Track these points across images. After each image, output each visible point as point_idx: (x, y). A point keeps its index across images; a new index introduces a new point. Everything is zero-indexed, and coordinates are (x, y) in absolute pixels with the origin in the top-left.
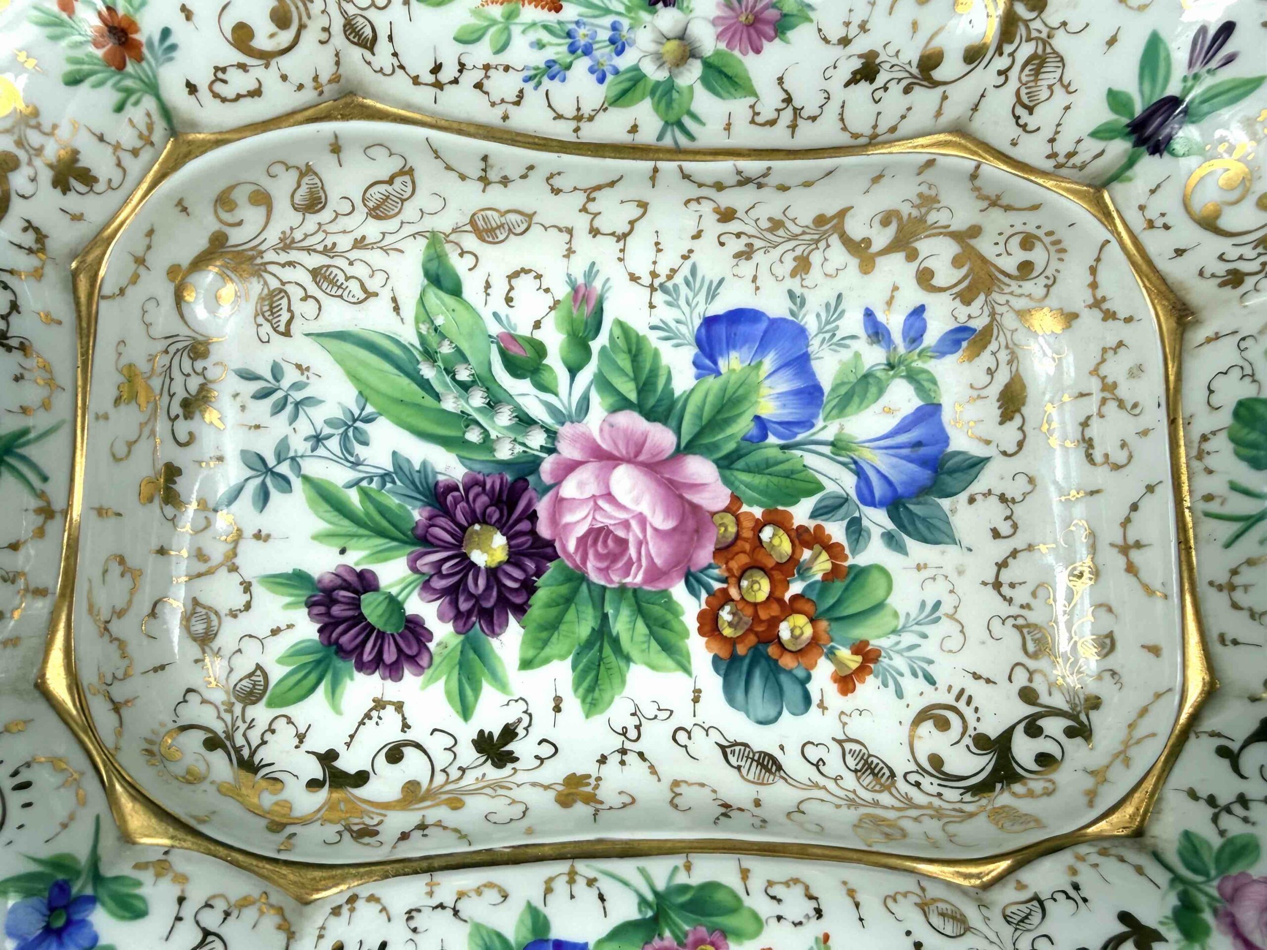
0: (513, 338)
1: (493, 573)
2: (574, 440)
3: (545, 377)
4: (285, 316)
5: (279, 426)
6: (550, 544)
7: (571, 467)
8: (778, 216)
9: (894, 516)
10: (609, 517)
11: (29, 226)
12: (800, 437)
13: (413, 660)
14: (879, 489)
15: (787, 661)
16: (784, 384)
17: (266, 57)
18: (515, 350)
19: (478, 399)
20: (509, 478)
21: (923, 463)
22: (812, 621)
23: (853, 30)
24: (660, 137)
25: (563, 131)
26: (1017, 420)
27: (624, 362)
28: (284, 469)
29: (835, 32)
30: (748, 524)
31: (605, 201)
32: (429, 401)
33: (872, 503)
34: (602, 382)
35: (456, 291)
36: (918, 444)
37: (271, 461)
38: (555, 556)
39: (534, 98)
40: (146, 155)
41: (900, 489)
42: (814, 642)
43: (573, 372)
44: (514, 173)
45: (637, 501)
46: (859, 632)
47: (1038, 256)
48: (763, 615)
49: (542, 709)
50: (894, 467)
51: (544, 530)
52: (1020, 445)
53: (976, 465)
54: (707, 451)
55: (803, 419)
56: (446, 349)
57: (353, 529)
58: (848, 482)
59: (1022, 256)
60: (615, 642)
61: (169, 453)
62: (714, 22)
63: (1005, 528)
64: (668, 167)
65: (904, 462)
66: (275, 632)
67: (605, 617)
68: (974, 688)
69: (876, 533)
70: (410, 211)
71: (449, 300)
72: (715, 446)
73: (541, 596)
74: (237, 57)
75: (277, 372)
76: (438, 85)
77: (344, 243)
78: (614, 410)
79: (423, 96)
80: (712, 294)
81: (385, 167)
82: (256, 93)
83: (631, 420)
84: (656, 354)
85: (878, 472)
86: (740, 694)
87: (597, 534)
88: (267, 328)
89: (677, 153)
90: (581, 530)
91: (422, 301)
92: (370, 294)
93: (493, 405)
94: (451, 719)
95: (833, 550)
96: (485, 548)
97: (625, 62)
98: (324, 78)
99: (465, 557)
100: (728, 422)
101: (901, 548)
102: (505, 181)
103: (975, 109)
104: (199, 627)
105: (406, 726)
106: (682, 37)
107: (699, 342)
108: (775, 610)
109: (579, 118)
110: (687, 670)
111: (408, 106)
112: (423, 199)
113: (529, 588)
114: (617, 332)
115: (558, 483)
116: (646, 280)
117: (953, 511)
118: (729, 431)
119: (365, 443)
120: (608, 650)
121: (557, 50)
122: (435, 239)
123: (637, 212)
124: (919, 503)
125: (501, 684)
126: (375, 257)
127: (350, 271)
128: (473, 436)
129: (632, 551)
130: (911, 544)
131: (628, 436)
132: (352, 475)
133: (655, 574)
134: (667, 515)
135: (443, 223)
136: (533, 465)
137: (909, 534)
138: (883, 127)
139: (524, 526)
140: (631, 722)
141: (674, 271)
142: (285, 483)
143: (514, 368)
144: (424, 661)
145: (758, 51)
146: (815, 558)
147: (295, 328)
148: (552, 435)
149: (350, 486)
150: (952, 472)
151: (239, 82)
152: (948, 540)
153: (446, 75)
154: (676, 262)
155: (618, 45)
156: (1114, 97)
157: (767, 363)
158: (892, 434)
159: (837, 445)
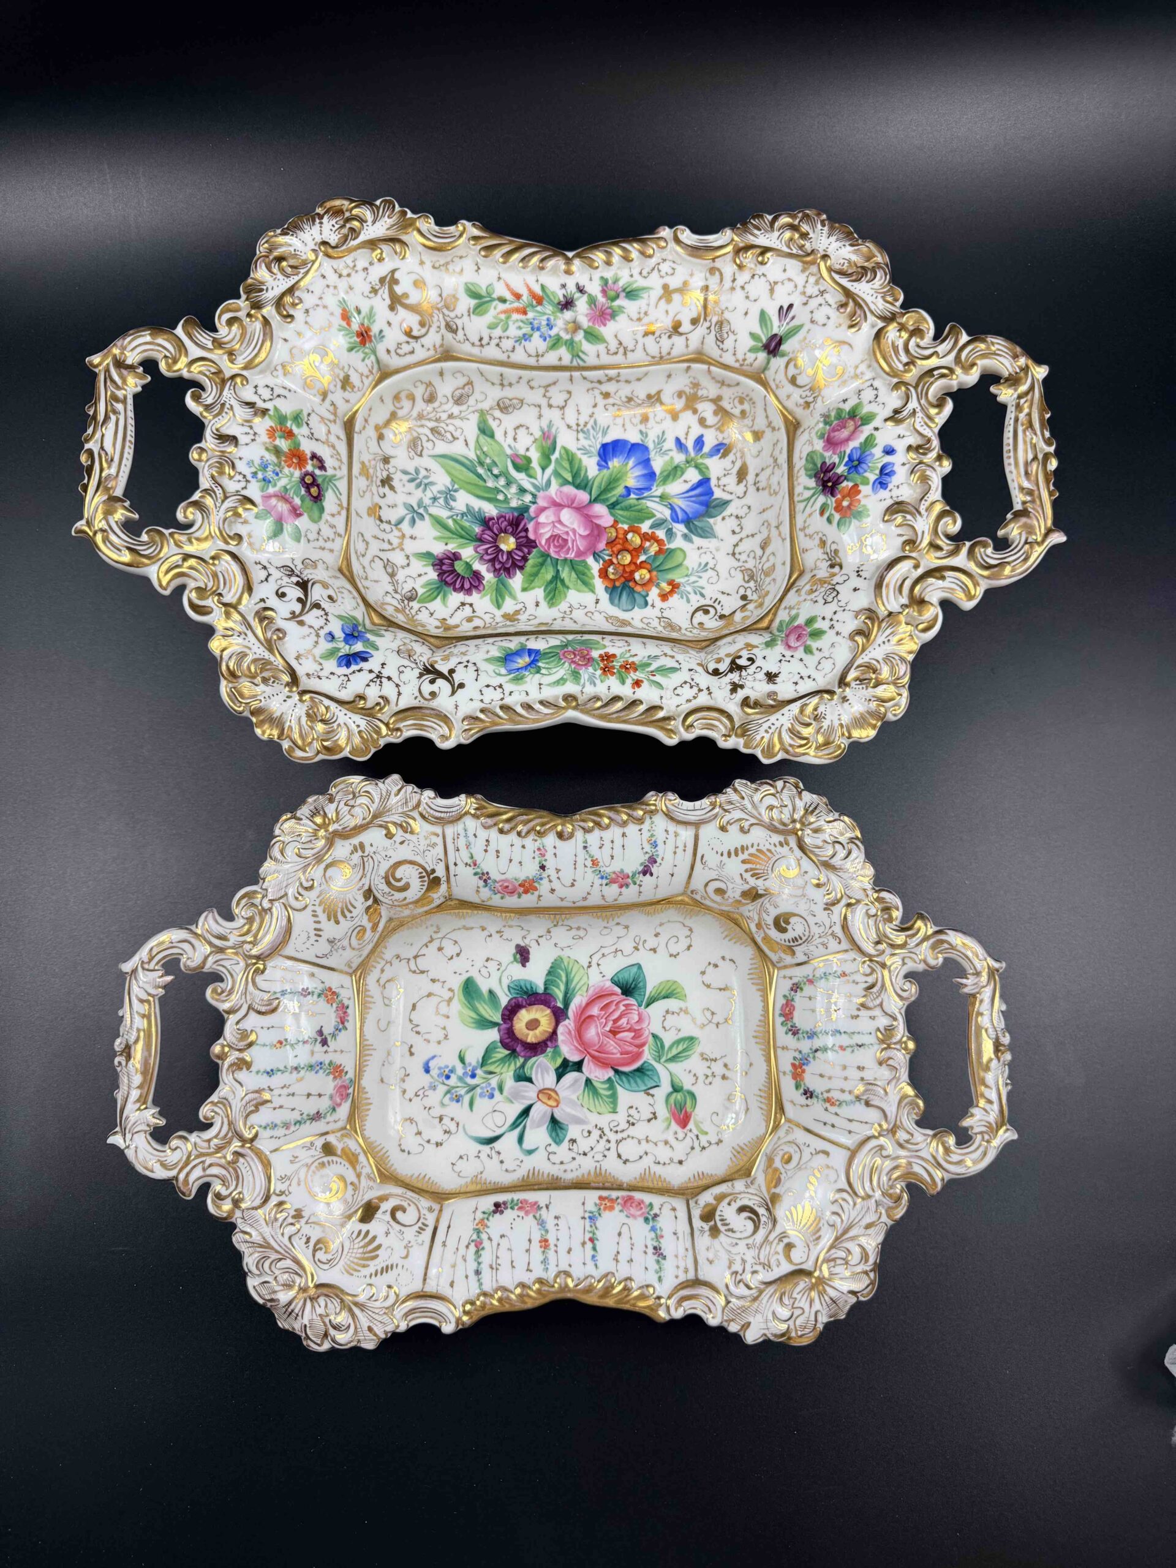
0: (517, 455)
1: (509, 553)
2: (544, 498)
3: (531, 472)
4: (420, 448)
5: (419, 493)
6: (534, 541)
7: (543, 509)
8: (630, 395)
9: (688, 527)
10: (560, 530)
11: (333, 404)
12: (645, 495)
13: (476, 587)
14: (681, 515)
15: (638, 589)
16: (639, 471)
17: (416, 338)
18: (518, 461)
19: (502, 481)
20: (516, 514)
21: (701, 503)
22: (649, 571)
23: (642, 315)
24: (572, 362)
25: (532, 361)
26: (744, 482)
27: (566, 464)
28: (421, 511)
29: (635, 316)
30: (621, 532)
31: (553, 391)
32: (481, 483)
33: (677, 521)
34: (556, 474)
35: (492, 436)
36: (700, 495)
37: (416, 508)
38: (536, 546)
39: (519, 350)
40: (371, 378)
41: (690, 515)
42: (650, 580)
43: (543, 469)
44: (514, 381)
45: (572, 523)
46: (670, 576)
47: (746, 406)
48: (628, 569)
49: (531, 606)
50: (688, 505)
51: (531, 536)
52: (745, 493)
53: (726, 503)
54: (603, 501)
55: (647, 486)
56: (488, 461)
57: (451, 535)
58: (667, 513)
59: (740, 408)
60: (562, 581)
61: (377, 499)
62: (587, 315)
63: (737, 530)
64: (576, 374)
65: (692, 503)
66: (420, 575)
67: (558, 571)
68: (721, 598)
69: (679, 534)
70: (472, 401)
71: (489, 440)
72: (607, 499)
73: (530, 562)
74: (406, 338)
75: (417, 471)
76: (482, 346)
77: (444, 416)
78: (562, 485)
79: (476, 351)
80: (605, 433)
81: (462, 381)
82: (412, 352)
83: (570, 490)
84: (580, 461)
85: (681, 508)
86: (616, 601)
87: (554, 537)
88: (412, 453)
89: (579, 368)
90: (547, 536)
91: (477, 441)
92: (455, 438)
93: (508, 484)
94: (493, 609)
95: (659, 542)
96: (507, 544)
97: (553, 332)
98: (437, 346)
99: (497, 547)
100: (613, 489)
101: (691, 541)
102: (510, 385)
103: (703, 343)
104: (390, 570)
105: (474, 611)
106: (574, 322)
107: (599, 455)
108: (633, 567)
109: (537, 356)
110: (593, 592)
111: (471, 355)
112: (477, 395)
113: (525, 559)
114: (563, 452)
115: (537, 516)
116: (575, 427)
117: (715, 524)
118: (614, 493)
119: (455, 500)
120: (559, 584)
121: (527, 329)
122: (482, 413)
123: (566, 396)
124: (698, 521)
125: (514, 597)
126: (457, 422)
127: (447, 428)
128: (501, 497)
129: (570, 544)
130: (695, 538)
131: (568, 496)
132: (450, 514)
133: (580, 553)
134: (585, 529)
135: (486, 406)
136: (526, 509)
137: (694, 535)
138: (664, 353)
139: (523, 534)
140: (568, 610)
141: (586, 424)
142: (422, 517)
143: (518, 468)
144: (481, 588)
145: (605, 325)
146: (651, 546)
147: (424, 453)
148: (534, 496)
149: (448, 518)
150: (714, 507)
151: (406, 348)
152: (712, 536)
153: (484, 342)
154: (587, 419)
155: (550, 326)
156: (753, 335)
157: (631, 463)
158: (687, 492)
159: (662, 497)
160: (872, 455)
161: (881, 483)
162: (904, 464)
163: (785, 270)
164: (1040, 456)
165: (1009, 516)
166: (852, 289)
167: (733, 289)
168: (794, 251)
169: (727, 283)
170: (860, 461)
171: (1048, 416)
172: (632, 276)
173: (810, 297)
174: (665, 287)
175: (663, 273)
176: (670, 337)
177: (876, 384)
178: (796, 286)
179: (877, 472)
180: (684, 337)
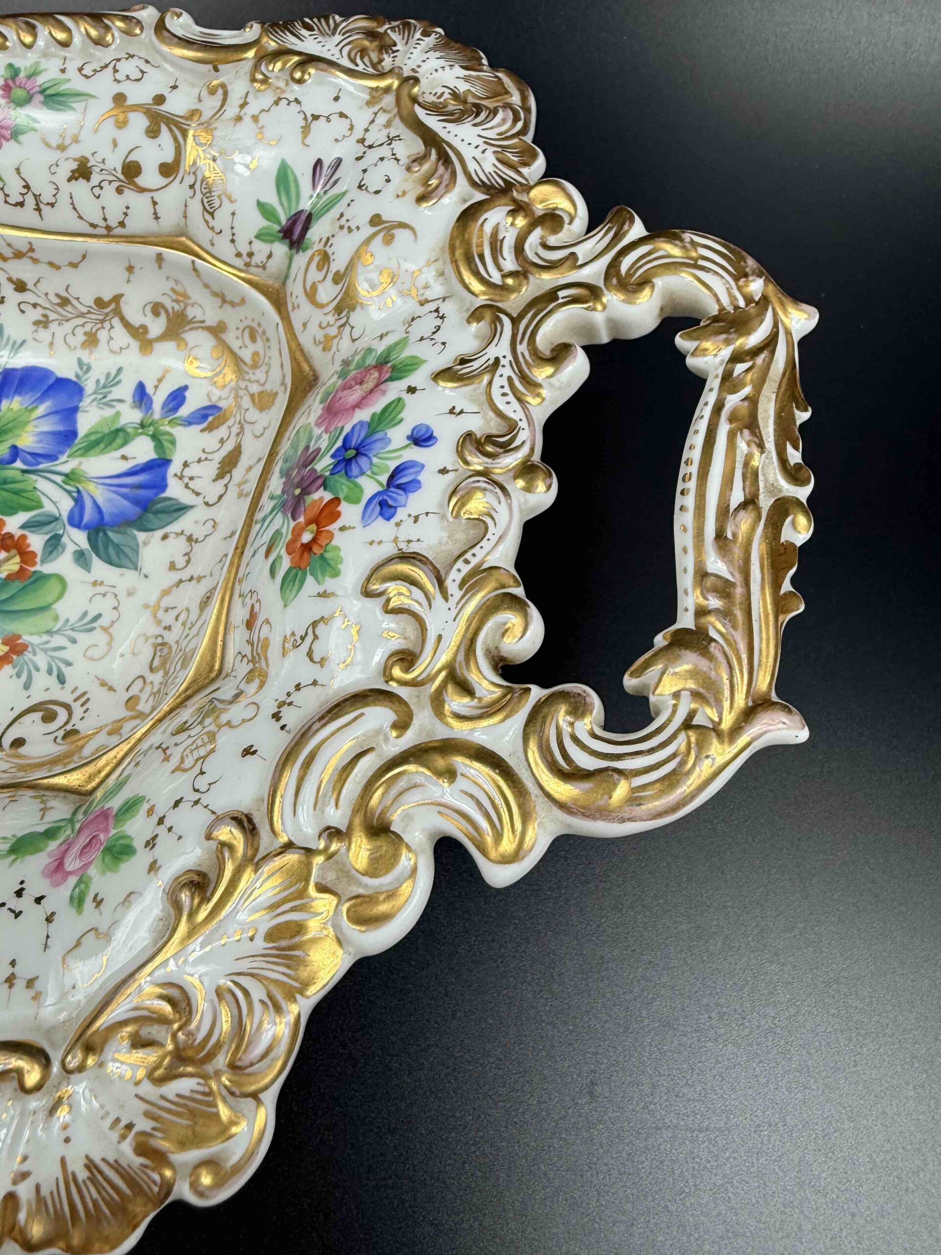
8: (64, 293)
9: (91, 539)
12: (41, 467)
14: (89, 514)
16: (48, 426)
21: (136, 502)
23: (68, 141)
26: (226, 479)
29: (54, 140)
33: (78, 525)
36: (142, 486)
41: (107, 518)
47: (259, 346)
50: (110, 500)
52: (221, 498)
53: (182, 509)
55: (52, 453)
58: (66, 505)
59: (252, 348)
63: (181, 563)
65: (119, 498)
68: (96, 693)
69: (71, 548)
80: (14, 351)
85: (95, 502)
101: (86, 565)
117: (145, 544)
124: (117, 532)
130: (97, 563)
137: (98, 555)
138: (113, 221)
150: (157, 512)
152: (131, 565)
156: (264, 209)
157: (42, 409)
158: (119, 476)
159: (69, 477)
160: (387, 441)
161: (383, 504)
162: (444, 471)
163: (337, 99)
164: (765, 502)
165: (660, 640)
166: (443, 134)
167: (239, 119)
168: (361, 68)
169: (232, 110)
170: (360, 451)
171: (803, 416)
172: (63, 71)
173: (370, 147)
174: (119, 99)
175: (119, 76)
176: (119, 191)
177: (447, 308)
178: (351, 128)
179: (384, 479)
180: (147, 195)
